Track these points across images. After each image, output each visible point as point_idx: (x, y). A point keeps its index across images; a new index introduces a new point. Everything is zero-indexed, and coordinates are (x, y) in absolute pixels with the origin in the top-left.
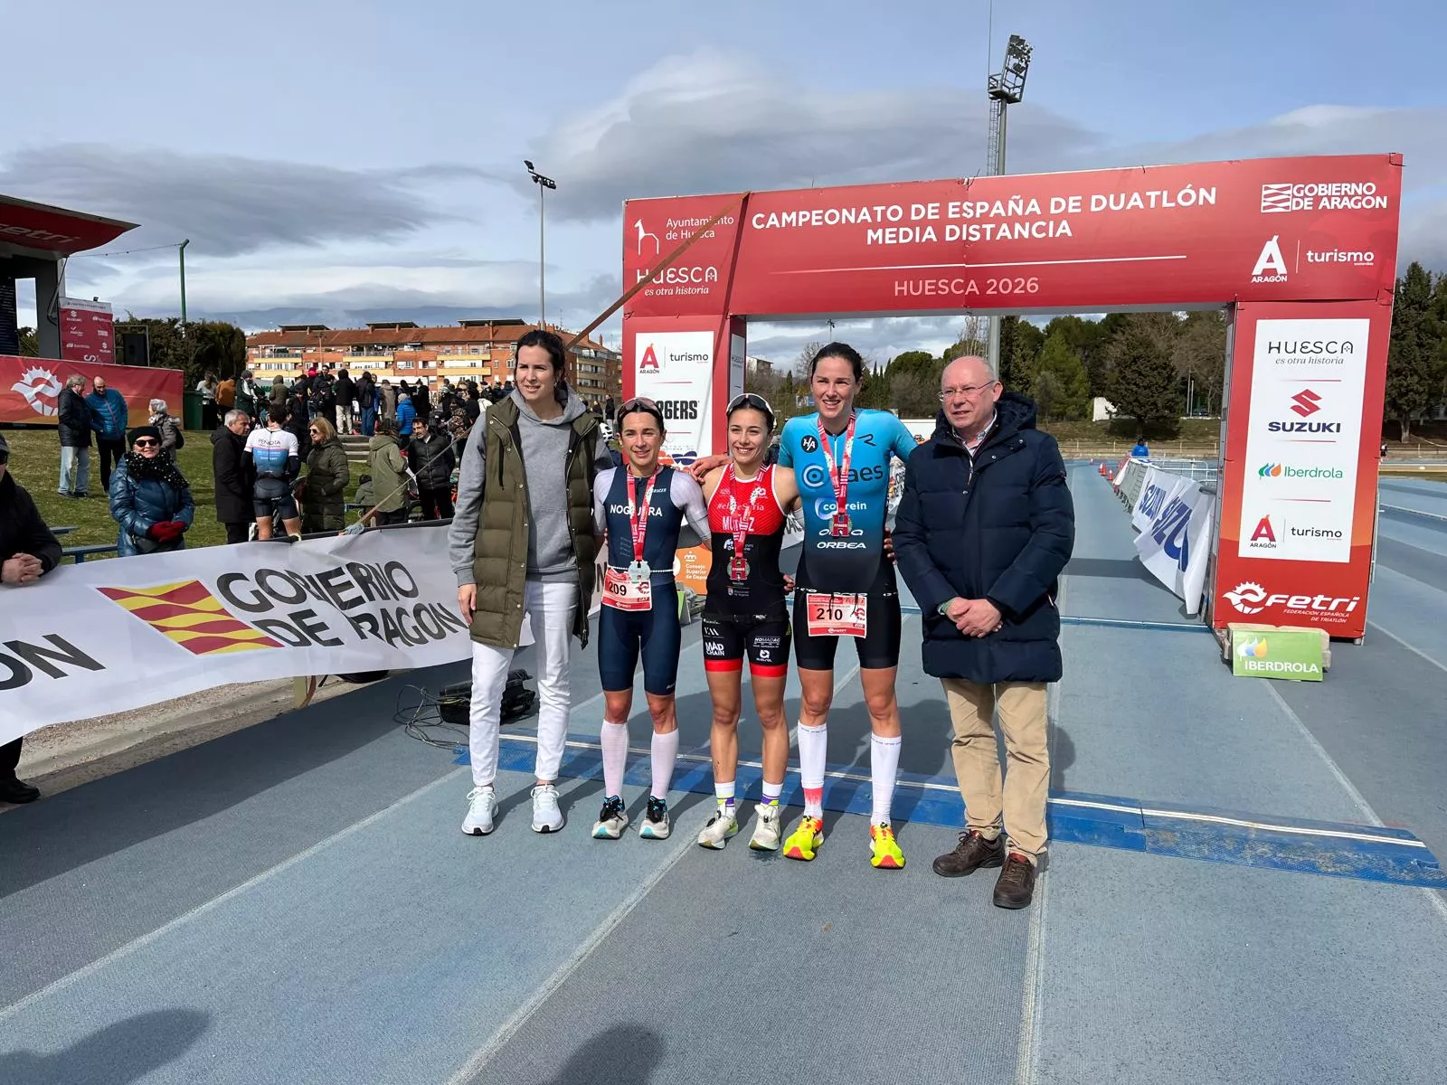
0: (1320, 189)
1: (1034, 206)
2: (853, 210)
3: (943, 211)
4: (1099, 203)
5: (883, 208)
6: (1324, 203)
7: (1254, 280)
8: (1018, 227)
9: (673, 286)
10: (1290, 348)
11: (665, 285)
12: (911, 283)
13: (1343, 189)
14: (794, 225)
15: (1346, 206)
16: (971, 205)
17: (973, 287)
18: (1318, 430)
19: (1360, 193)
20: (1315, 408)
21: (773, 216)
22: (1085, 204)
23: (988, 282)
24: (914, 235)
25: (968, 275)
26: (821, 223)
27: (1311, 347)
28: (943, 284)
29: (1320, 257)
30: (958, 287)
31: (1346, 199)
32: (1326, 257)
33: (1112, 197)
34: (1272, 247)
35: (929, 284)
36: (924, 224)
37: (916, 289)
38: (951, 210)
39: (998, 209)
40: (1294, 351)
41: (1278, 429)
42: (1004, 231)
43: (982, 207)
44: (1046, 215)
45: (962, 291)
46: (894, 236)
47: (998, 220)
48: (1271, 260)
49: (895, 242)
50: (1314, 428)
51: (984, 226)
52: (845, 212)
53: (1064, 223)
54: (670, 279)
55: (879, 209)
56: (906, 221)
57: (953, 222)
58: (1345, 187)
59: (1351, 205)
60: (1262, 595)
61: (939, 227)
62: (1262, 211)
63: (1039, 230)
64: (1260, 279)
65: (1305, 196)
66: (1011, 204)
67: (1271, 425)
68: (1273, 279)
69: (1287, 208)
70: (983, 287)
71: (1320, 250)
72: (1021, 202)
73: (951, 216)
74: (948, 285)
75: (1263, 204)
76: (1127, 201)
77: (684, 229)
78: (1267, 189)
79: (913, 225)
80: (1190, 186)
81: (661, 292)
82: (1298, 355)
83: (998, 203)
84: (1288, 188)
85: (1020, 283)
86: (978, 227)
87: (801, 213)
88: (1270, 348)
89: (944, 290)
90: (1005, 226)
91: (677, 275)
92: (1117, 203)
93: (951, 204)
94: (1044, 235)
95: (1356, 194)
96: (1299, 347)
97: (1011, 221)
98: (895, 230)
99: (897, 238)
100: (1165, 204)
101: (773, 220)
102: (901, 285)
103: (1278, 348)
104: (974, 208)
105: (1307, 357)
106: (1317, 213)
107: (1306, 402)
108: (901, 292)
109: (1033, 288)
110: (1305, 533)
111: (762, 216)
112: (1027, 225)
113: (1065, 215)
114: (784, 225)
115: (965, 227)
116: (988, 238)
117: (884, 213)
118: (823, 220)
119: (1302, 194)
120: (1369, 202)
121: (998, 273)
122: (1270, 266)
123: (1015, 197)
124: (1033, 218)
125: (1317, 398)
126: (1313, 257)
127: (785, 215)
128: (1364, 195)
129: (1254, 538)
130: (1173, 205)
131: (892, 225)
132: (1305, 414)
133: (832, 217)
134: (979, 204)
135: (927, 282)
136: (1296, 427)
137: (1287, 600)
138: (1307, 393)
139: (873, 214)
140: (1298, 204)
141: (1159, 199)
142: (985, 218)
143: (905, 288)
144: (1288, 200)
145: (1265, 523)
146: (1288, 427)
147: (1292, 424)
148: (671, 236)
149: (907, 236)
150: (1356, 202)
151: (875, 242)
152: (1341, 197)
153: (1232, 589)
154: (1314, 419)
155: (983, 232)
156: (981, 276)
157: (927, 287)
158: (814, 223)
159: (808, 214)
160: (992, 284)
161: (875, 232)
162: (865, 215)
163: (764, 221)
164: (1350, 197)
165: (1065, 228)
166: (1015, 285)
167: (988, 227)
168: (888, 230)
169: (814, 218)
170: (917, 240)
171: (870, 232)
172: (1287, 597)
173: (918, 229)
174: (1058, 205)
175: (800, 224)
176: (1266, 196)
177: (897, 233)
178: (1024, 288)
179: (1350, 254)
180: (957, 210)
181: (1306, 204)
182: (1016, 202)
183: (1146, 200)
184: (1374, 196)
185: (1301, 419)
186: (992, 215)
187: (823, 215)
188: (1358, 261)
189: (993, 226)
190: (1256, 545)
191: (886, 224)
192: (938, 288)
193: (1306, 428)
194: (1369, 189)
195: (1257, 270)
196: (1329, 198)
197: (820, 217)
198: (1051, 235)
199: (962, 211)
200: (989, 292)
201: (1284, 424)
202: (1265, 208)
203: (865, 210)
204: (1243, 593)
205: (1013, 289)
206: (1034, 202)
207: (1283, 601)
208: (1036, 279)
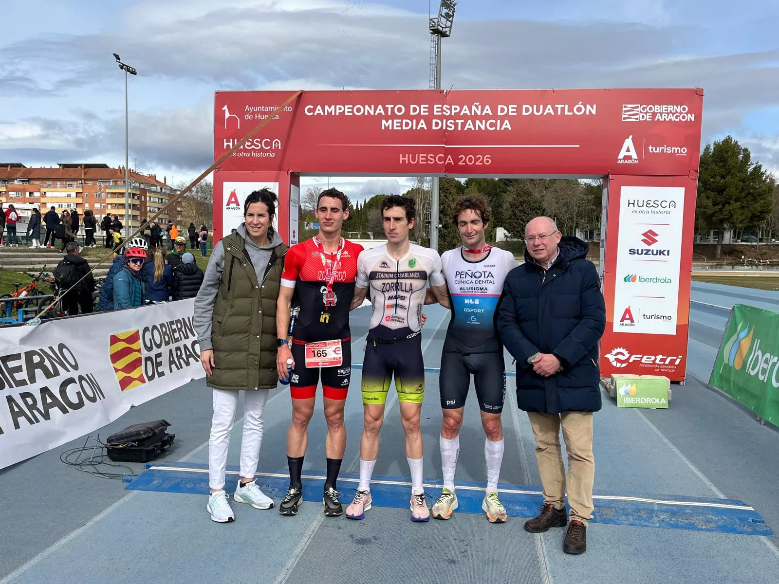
0: (656, 108)
1: (488, 110)
2: (373, 106)
3: (431, 110)
4: (527, 110)
5: (392, 106)
6: (658, 117)
7: (619, 162)
8: (478, 122)
9: (250, 151)
10: (640, 204)
11: (245, 150)
12: (411, 155)
13: (669, 109)
14: (333, 114)
15: (670, 119)
16: (448, 107)
17: (450, 160)
18: (657, 254)
19: (679, 111)
20: (655, 241)
21: (319, 107)
22: (519, 110)
23: (460, 157)
24: (412, 125)
25: (447, 152)
26: (351, 114)
27: (652, 204)
28: (431, 157)
29: (656, 150)
30: (440, 159)
31: (671, 115)
32: (659, 150)
33: (535, 107)
34: (629, 143)
35: (422, 157)
36: (419, 117)
37: (414, 160)
38: (436, 110)
39: (465, 110)
40: (643, 206)
41: (634, 253)
42: (469, 125)
43: (456, 109)
44: (495, 116)
45: (443, 162)
46: (399, 124)
47: (466, 118)
48: (628, 150)
49: (400, 128)
50: (655, 253)
51: (457, 121)
52: (367, 107)
53: (507, 121)
54: (248, 146)
55: (390, 107)
56: (407, 115)
57: (437, 117)
58: (671, 108)
59: (674, 119)
60: (627, 355)
61: (428, 120)
62: (623, 120)
63: (491, 125)
64: (622, 162)
65: (647, 112)
66: (474, 108)
67: (630, 250)
68: (630, 162)
69: (637, 119)
70: (457, 160)
71: (656, 146)
72: (480, 107)
73: (435, 113)
74: (434, 158)
75: (624, 116)
76: (544, 110)
77: (258, 113)
78: (625, 107)
79: (411, 118)
80: (581, 102)
81: (242, 154)
82: (645, 208)
83: (466, 107)
84: (637, 107)
85: (479, 158)
86: (453, 121)
87: (338, 107)
88: (629, 204)
89: (431, 161)
90: (470, 122)
91: (252, 143)
92: (538, 111)
93: (436, 106)
94: (494, 128)
95: (676, 112)
96: (645, 203)
97: (474, 118)
98: (400, 121)
99: (401, 126)
100: (567, 113)
101: (319, 110)
102: (404, 156)
103: (634, 204)
104: (450, 109)
105: (650, 209)
106: (654, 123)
107: (650, 237)
108: (404, 161)
109: (487, 162)
110: (651, 317)
111: (311, 107)
112: (484, 121)
113: (507, 116)
114: (326, 114)
115: (444, 121)
116: (459, 129)
117: (393, 109)
118: (352, 112)
119: (645, 111)
120: (684, 117)
121: (466, 152)
122: (628, 154)
123: (476, 103)
124: (487, 117)
125: (656, 235)
126: (652, 150)
127: (327, 107)
128: (681, 113)
129: (622, 320)
130: (571, 114)
131: (398, 117)
132: (649, 244)
133: (359, 110)
134: (453, 107)
135: (421, 155)
136: (645, 252)
137: (642, 358)
138: (650, 231)
139: (386, 110)
140: (643, 117)
141: (563, 109)
142: (457, 116)
143: (406, 159)
144: (637, 114)
145: (628, 311)
146: (640, 252)
147: (642, 250)
148: (249, 117)
149: (408, 125)
150: (676, 117)
151: (387, 128)
152: (668, 114)
153: (610, 352)
154: (654, 247)
155: (456, 125)
156: (455, 153)
157: (421, 159)
158: (347, 114)
159: (342, 107)
160: (462, 158)
161: (387, 122)
162: (380, 110)
163: (313, 110)
164: (673, 114)
165: (507, 125)
166: (476, 160)
167: (460, 122)
168: (395, 121)
169: (347, 110)
170: (414, 128)
171: (384, 122)
172: (641, 356)
173: (414, 121)
174: (502, 110)
175: (337, 114)
176: (625, 111)
177: (401, 123)
178: (482, 161)
179: (673, 149)
180: (440, 110)
181: (648, 117)
182: (477, 107)
183: (555, 110)
184: (687, 113)
185: (647, 247)
186: (462, 114)
187: (352, 109)
188: (678, 152)
189: (463, 121)
190: (623, 325)
191: (394, 116)
192: (427, 160)
193: (650, 252)
194: (684, 109)
195: (621, 156)
196: (661, 114)
197: (350, 110)
198: (498, 129)
199: (442, 111)
200: (460, 163)
201: (638, 250)
202: (625, 118)
203: (380, 107)
204: (616, 354)
205: (475, 162)
206: (487, 107)
207: (639, 359)
208: (490, 156)
